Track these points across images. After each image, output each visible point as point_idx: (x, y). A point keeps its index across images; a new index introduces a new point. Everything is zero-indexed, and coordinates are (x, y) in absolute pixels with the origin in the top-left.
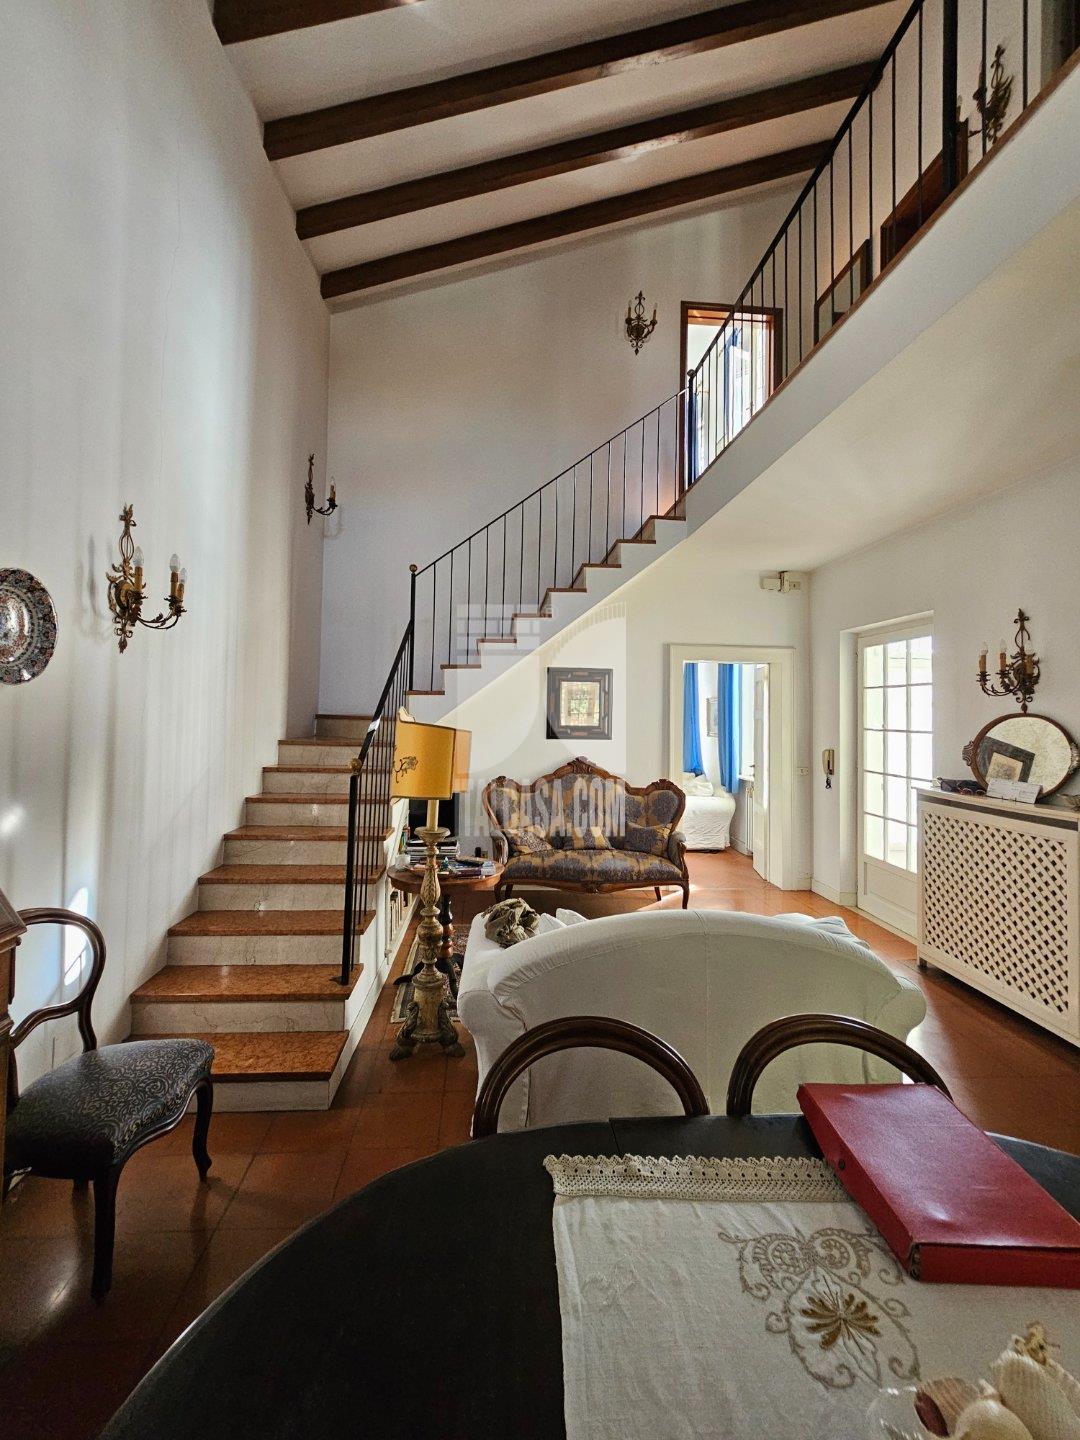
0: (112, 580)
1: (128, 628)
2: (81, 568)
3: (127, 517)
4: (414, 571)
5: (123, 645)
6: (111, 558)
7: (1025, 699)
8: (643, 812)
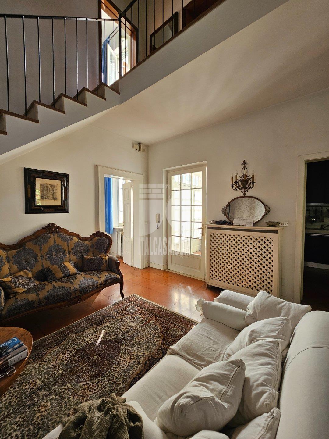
7: (245, 191)
8: (91, 249)
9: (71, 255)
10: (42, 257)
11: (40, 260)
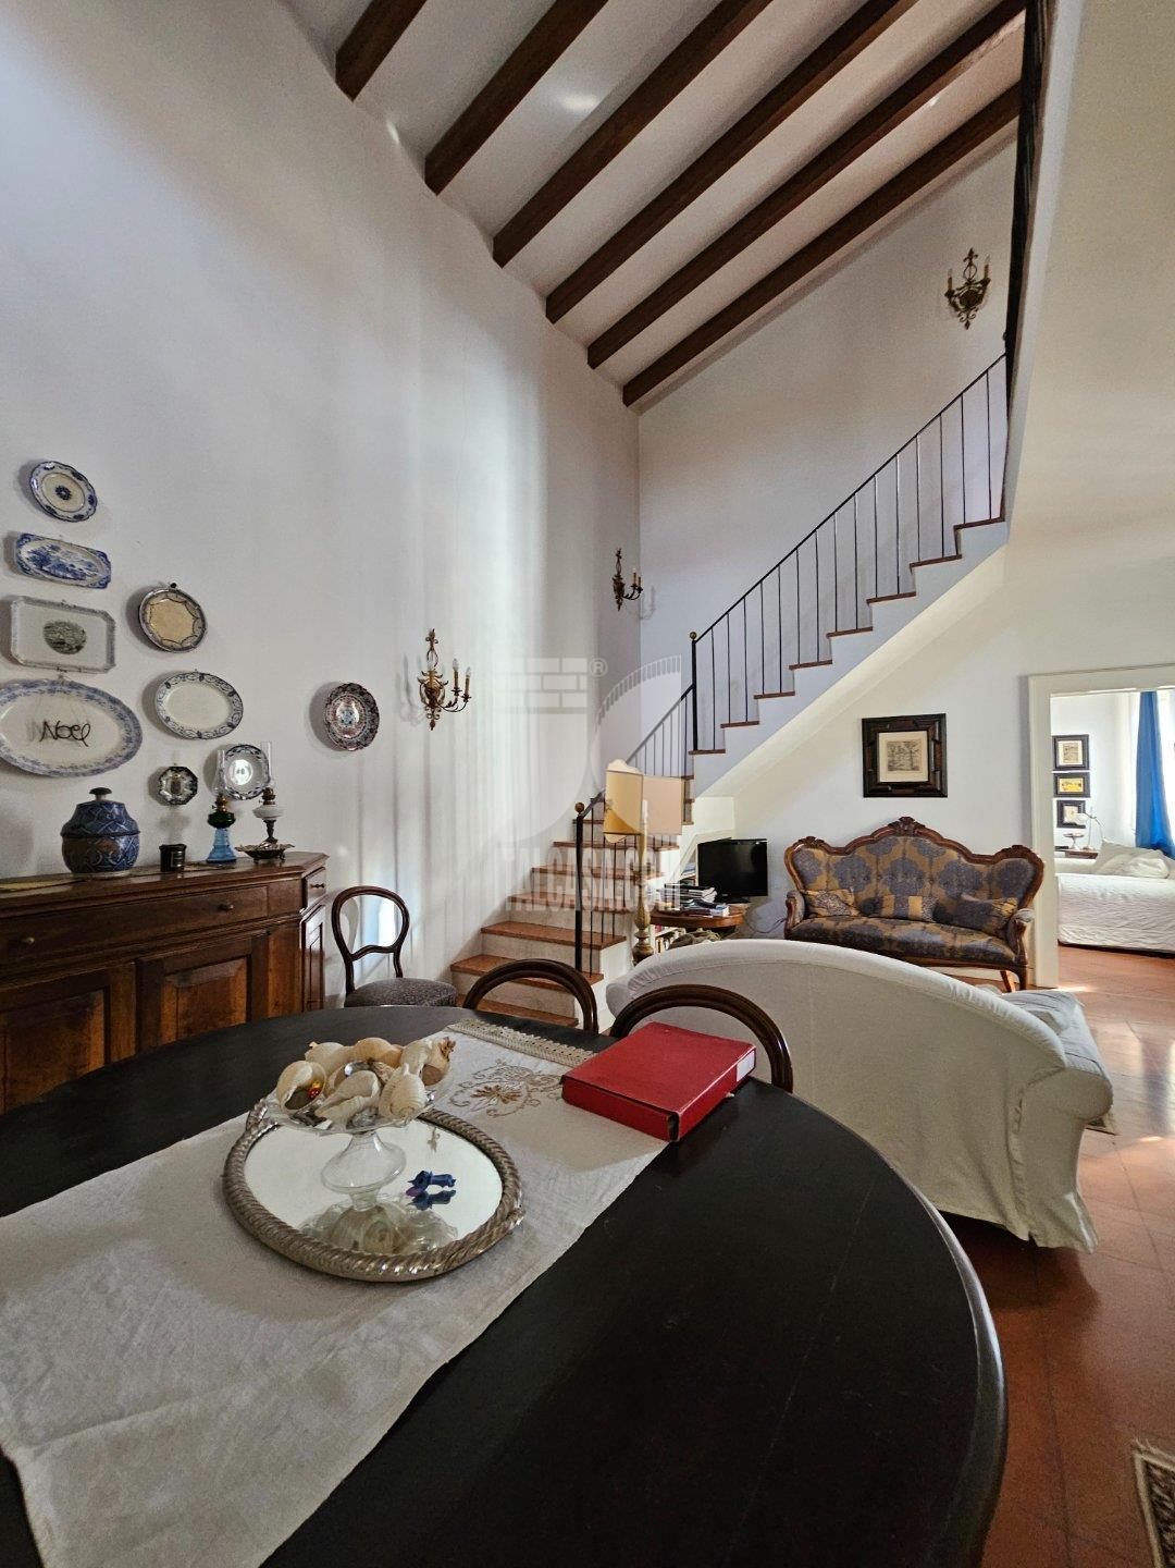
0: (422, 682)
1: (436, 713)
2: (398, 677)
3: (431, 638)
4: (693, 638)
5: (433, 725)
6: (420, 667)
8: (984, 883)
9: (936, 886)
10: (879, 876)
11: (874, 880)
